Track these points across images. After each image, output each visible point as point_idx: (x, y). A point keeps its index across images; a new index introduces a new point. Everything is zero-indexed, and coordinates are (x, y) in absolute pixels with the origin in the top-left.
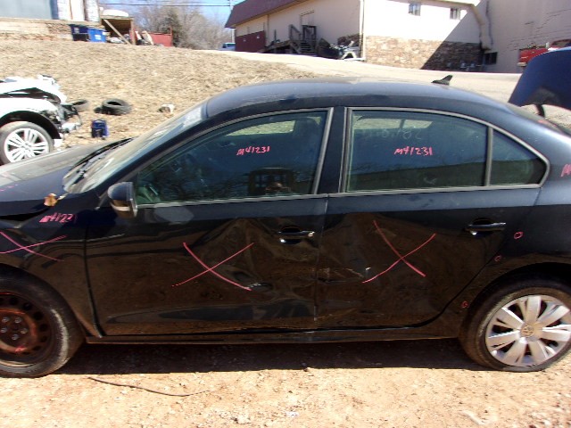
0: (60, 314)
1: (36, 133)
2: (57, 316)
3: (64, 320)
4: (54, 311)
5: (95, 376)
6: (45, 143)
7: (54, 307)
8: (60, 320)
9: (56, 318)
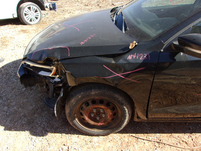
0: (127, 109)
1: (35, 8)
2: (126, 109)
3: (128, 111)
4: (125, 107)
5: (134, 135)
6: (39, 12)
7: (125, 106)
8: (127, 112)
9: (125, 111)
